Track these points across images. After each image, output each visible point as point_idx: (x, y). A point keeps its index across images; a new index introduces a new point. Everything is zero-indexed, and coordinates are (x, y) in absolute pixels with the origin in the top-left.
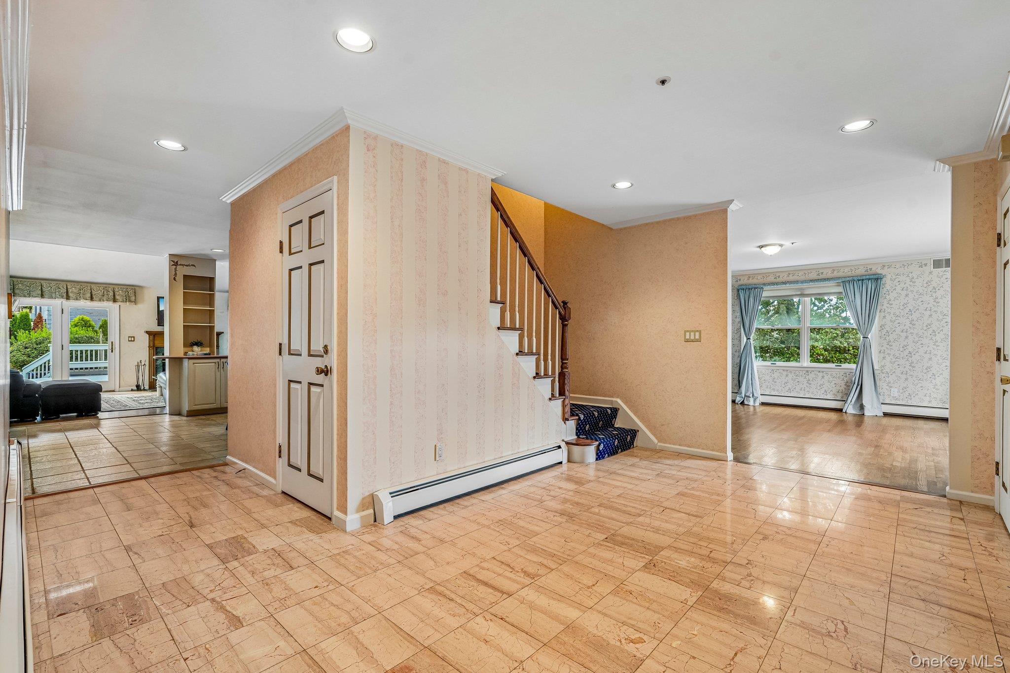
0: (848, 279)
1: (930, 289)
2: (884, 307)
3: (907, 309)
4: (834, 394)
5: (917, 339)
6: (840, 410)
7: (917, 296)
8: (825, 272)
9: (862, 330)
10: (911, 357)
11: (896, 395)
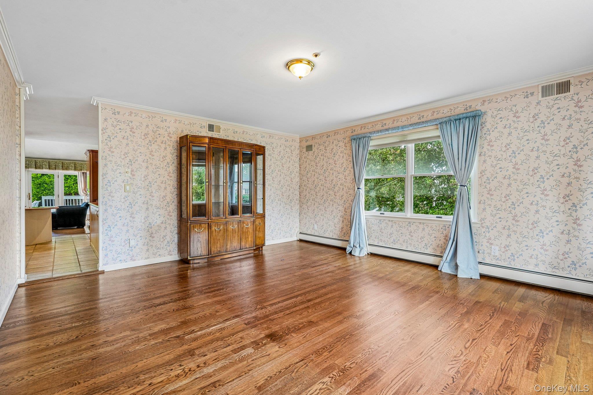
0: (445, 119)
1: (538, 123)
2: (485, 149)
3: (510, 151)
4: (434, 249)
5: (521, 187)
6: (436, 267)
7: (522, 134)
8: (425, 114)
9: (459, 177)
10: (515, 209)
11: (497, 254)
